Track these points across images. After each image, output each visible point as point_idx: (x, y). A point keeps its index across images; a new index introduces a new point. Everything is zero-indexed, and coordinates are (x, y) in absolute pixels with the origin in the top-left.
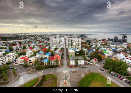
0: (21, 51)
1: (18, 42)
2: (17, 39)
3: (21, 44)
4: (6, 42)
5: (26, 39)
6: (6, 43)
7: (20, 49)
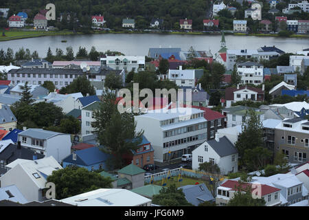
0: (212, 185)
1: (193, 62)
2: (186, 25)
3: (216, 100)
4: (82, 55)
5: (288, 33)
6: (85, 65)
7: (204, 153)
